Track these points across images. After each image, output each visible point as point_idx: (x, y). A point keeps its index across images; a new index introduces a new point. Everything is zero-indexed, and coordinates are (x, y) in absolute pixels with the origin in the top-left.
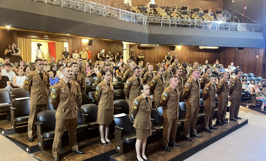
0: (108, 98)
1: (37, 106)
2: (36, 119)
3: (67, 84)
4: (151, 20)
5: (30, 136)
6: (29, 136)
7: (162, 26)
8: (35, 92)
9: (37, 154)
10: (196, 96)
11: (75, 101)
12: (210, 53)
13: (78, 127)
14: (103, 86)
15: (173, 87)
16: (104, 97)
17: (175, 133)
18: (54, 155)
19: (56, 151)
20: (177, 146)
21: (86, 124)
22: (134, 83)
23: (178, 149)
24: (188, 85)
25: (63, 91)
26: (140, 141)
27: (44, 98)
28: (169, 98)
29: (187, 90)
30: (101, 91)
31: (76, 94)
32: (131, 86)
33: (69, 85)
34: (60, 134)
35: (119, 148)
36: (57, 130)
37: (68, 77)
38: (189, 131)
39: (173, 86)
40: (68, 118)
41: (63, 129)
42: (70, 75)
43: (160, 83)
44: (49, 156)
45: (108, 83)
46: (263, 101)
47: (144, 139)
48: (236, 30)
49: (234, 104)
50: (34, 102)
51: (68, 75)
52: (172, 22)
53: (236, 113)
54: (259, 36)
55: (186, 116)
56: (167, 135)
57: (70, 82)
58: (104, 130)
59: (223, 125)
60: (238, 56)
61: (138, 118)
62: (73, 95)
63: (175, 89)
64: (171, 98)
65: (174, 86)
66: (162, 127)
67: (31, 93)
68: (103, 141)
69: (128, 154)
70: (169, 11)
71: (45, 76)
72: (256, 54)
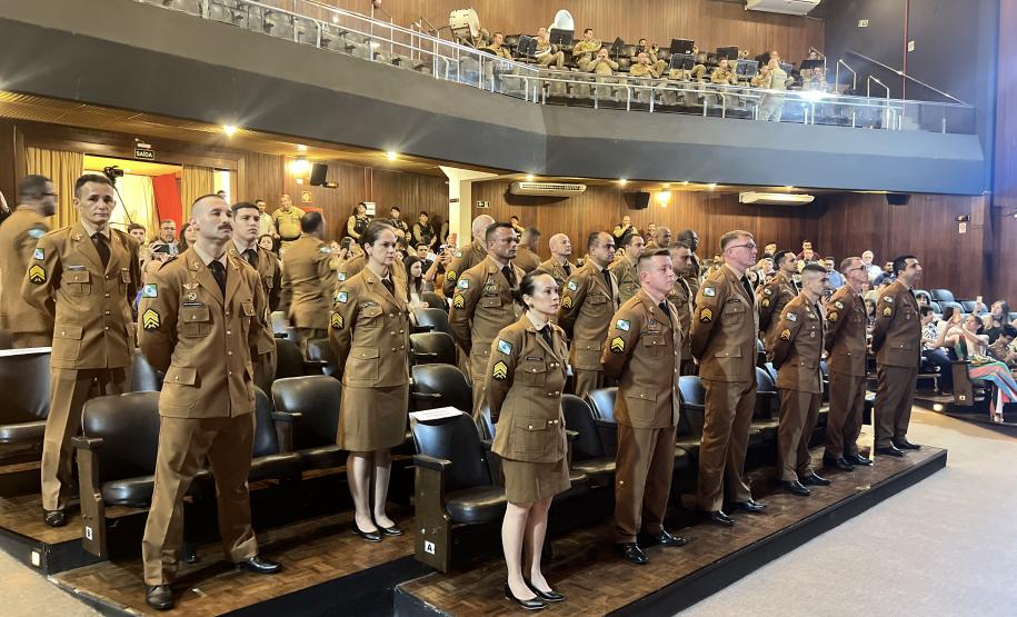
0: (387, 338)
1: (82, 374)
2: (75, 427)
3: (210, 266)
4: (554, 89)
5: (52, 502)
6: (46, 506)
7: (596, 107)
8: (71, 314)
9: (77, 576)
10: (740, 341)
11: (245, 342)
12: (780, 220)
13: (256, 463)
14: (365, 289)
15: (656, 297)
16: (370, 333)
17: (666, 492)
18: (151, 578)
19: (160, 558)
20: (672, 544)
21: (290, 451)
22: (490, 285)
23: (679, 554)
24: (712, 294)
25: (192, 297)
26: (520, 511)
27: (113, 342)
28: (637, 341)
29: (707, 313)
30: (357, 311)
31: (250, 311)
32: (480, 297)
33: (218, 271)
34: (177, 483)
35: (433, 546)
36: (163, 468)
37: (216, 235)
38: (718, 488)
39: (653, 291)
40: (212, 413)
41: (190, 460)
42: (220, 228)
43: (601, 294)
44: (130, 583)
45: (388, 278)
46: (1000, 383)
47: (538, 508)
48: (878, 125)
49: (889, 389)
50: (66, 358)
51: (216, 230)
52: (635, 95)
53: (901, 426)
54: (967, 150)
55: (705, 426)
56: (630, 497)
57: (223, 261)
58: (369, 474)
59: (851, 471)
60: (886, 228)
61: (510, 413)
62: (236, 315)
63: (661, 306)
64: (646, 341)
65: (660, 290)
66: (611, 466)
67: (57, 318)
68: (364, 525)
69: (473, 574)
70: (624, 57)
71: (116, 249)
72: (957, 219)
